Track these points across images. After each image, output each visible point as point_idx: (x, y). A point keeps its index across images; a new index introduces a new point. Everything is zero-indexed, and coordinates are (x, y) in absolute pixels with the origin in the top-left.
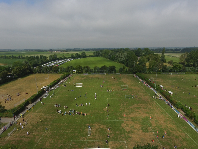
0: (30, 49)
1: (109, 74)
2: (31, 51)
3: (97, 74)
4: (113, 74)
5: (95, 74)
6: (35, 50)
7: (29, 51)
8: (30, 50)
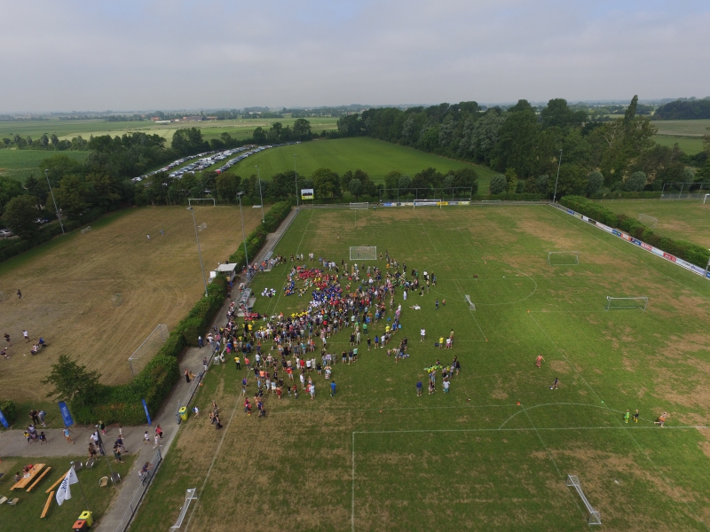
0: (75, 113)
1: (453, 203)
2: (78, 119)
3: (403, 204)
4: (467, 203)
5: (394, 204)
6: (93, 115)
7: (73, 119)
8: (76, 117)
